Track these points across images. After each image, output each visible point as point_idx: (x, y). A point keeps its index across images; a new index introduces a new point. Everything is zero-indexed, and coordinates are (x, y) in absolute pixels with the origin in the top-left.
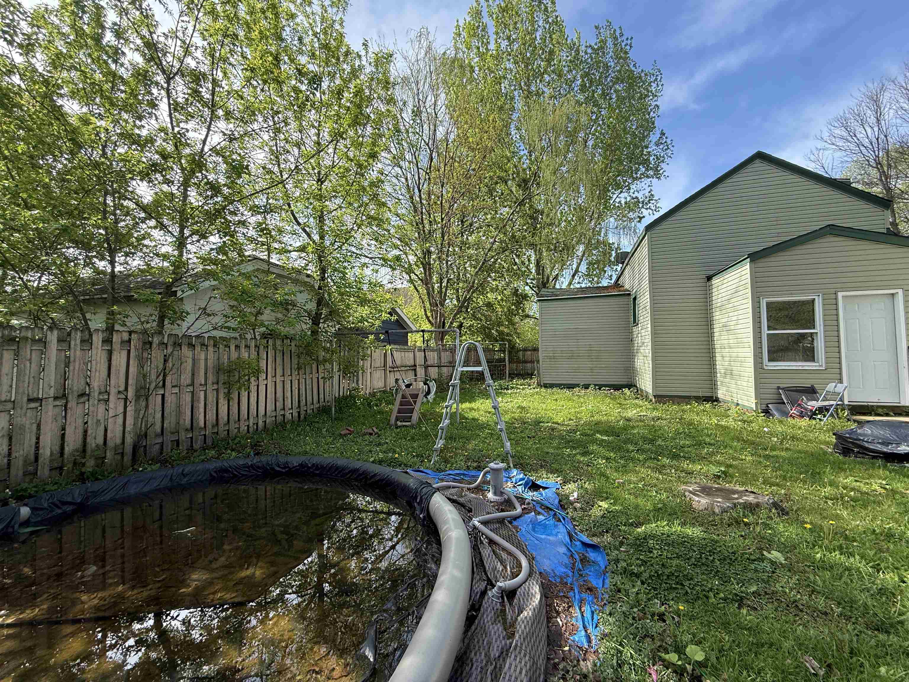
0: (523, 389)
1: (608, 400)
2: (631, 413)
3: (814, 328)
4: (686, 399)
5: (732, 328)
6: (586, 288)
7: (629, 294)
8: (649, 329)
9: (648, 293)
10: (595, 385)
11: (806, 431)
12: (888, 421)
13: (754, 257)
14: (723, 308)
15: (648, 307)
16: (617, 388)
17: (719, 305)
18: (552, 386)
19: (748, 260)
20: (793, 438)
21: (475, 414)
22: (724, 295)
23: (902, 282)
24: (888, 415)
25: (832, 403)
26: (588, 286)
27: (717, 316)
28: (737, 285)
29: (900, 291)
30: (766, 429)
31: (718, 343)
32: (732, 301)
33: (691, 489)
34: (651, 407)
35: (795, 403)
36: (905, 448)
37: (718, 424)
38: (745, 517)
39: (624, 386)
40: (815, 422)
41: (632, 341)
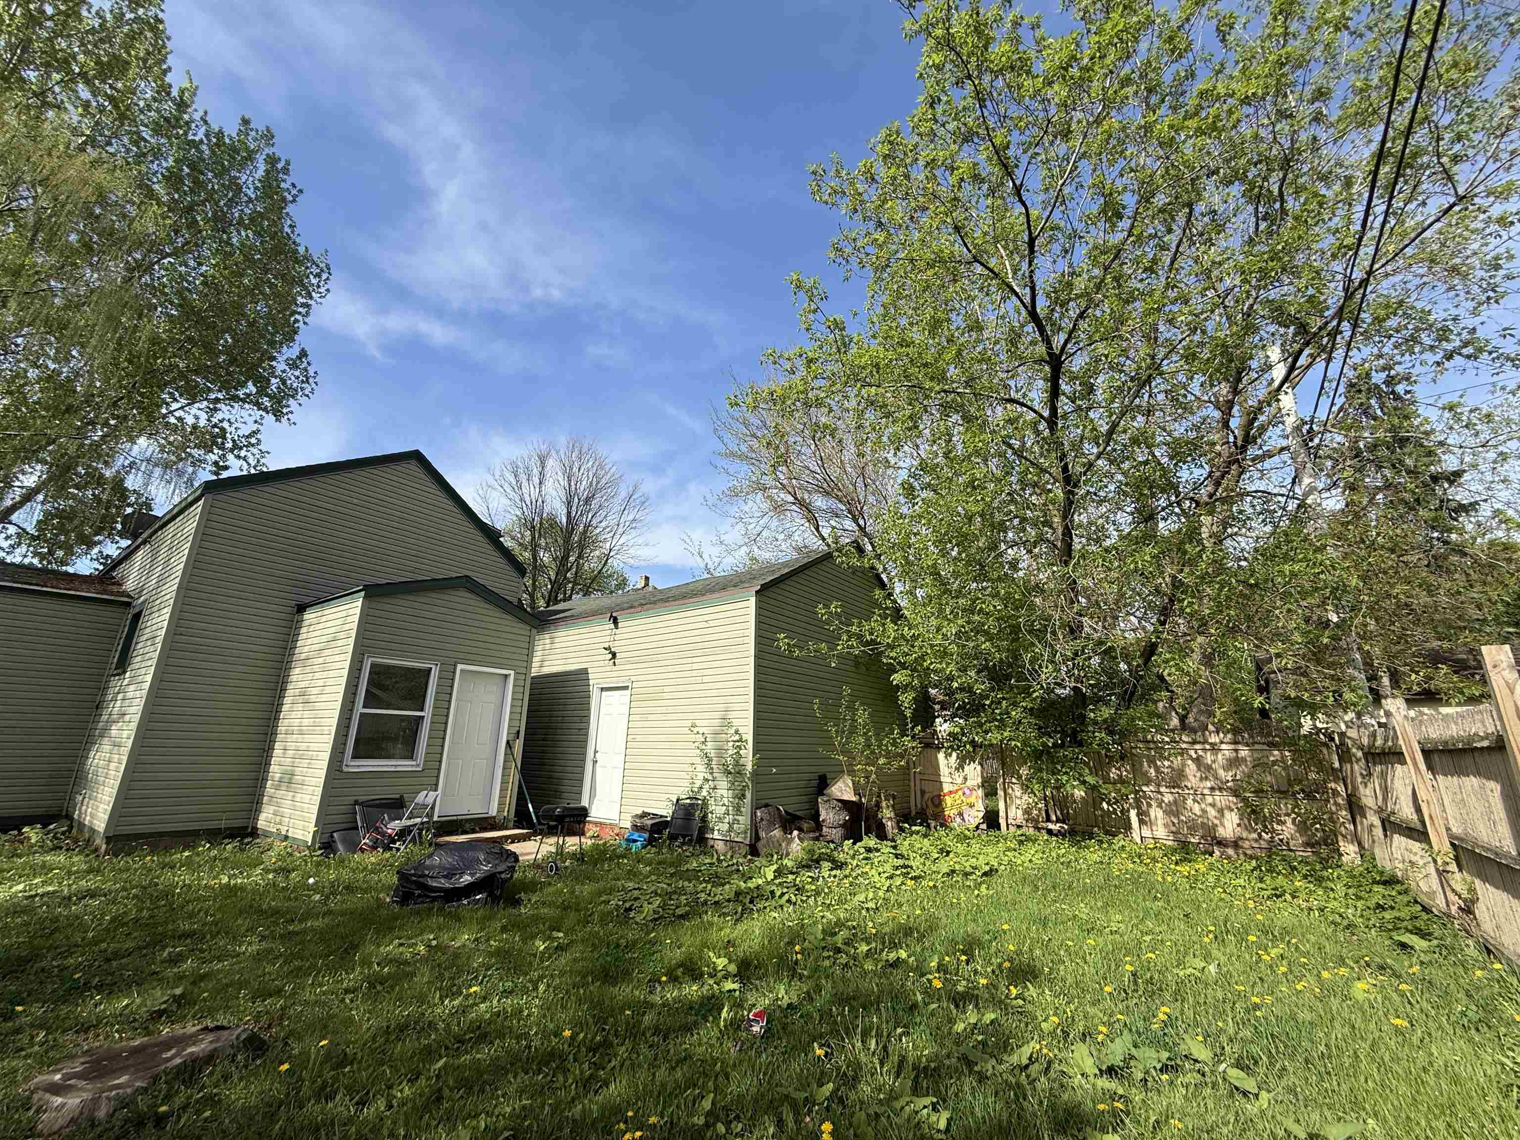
3: (422, 710)
4: (189, 838)
5: (313, 698)
6: (21, 566)
7: (128, 604)
8: (147, 686)
9: (168, 610)
11: (372, 872)
12: (471, 841)
13: (374, 592)
14: (308, 663)
15: (159, 640)
17: (303, 656)
19: (363, 593)
20: (349, 889)
22: (315, 641)
23: (516, 663)
24: (474, 831)
25: (418, 820)
26: (27, 561)
27: (296, 674)
28: (338, 629)
29: (512, 672)
30: (311, 881)
31: (282, 726)
32: (326, 652)
33: (58, 1077)
34: (84, 867)
35: (372, 826)
36: (467, 879)
37: (228, 885)
38: (168, 1098)
39: (30, 821)
40: (387, 855)
41: (99, 707)
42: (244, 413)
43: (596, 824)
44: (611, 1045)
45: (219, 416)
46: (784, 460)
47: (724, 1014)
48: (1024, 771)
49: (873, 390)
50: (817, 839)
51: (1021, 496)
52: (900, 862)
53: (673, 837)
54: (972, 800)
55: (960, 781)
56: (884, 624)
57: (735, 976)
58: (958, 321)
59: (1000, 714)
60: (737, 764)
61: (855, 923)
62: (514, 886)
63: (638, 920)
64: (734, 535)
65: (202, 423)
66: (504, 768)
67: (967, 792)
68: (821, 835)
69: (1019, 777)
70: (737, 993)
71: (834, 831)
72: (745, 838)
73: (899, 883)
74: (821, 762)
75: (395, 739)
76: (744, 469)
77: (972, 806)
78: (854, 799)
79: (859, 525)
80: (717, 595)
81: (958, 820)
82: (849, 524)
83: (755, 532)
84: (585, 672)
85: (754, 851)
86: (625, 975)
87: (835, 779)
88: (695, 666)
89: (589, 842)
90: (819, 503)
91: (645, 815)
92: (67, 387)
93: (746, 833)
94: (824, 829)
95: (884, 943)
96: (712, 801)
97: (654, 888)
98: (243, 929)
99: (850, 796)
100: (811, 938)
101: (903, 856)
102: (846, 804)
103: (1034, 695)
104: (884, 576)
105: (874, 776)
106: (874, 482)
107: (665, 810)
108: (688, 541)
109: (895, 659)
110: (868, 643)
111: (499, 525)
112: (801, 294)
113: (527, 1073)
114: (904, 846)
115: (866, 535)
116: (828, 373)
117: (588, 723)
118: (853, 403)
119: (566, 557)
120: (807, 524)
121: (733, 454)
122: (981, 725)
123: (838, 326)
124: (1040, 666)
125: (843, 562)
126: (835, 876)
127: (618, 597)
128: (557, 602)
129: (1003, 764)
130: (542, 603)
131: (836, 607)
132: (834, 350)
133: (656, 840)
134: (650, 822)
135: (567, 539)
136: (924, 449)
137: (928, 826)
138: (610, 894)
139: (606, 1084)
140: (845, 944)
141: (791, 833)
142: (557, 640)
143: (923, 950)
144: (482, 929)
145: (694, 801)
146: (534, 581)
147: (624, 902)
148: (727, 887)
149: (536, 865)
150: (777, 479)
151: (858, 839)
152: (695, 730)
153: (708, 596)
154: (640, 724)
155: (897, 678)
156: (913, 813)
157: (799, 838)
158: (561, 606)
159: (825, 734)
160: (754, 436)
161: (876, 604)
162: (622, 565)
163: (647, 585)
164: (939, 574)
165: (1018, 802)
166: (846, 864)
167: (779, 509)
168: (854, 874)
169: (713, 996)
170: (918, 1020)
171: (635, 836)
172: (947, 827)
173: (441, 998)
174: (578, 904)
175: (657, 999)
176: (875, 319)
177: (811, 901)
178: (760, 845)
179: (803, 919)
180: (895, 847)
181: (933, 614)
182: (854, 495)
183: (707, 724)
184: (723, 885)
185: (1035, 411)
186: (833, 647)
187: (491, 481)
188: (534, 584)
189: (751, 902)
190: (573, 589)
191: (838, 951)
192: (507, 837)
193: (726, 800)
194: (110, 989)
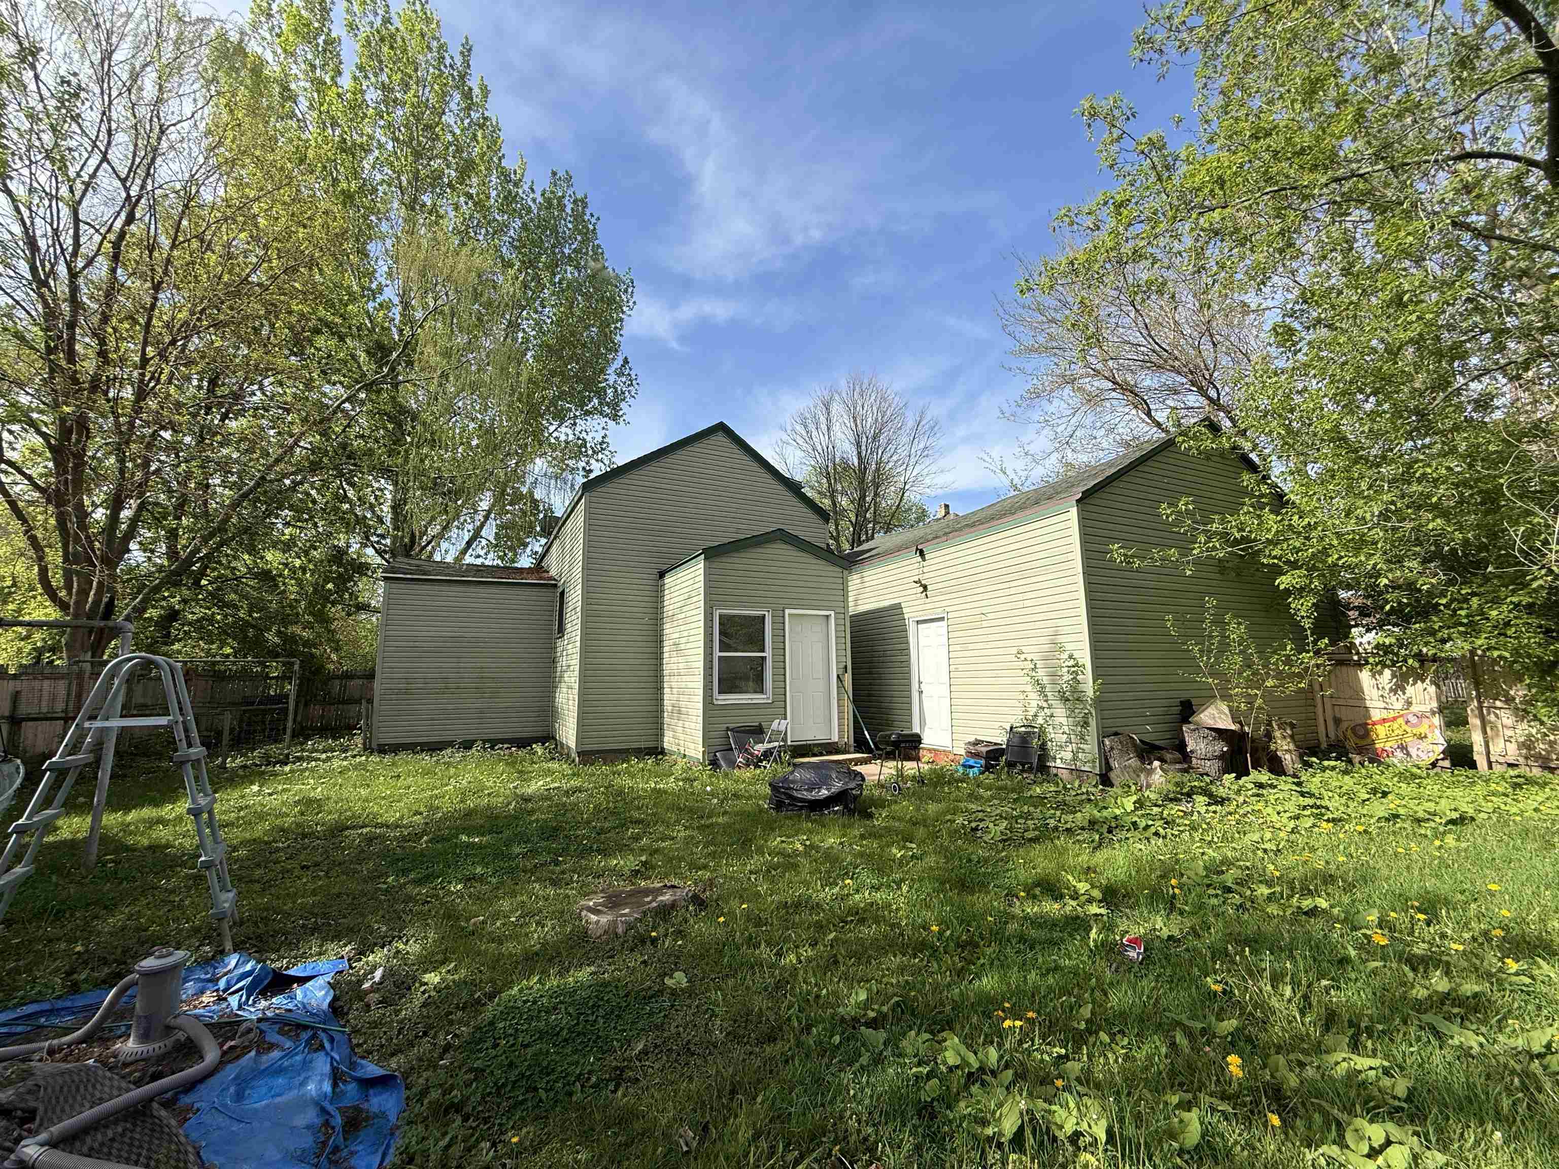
0: (329, 759)
1: (501, 767)
2: (535, 786)
3: (763, 651)
4: (623, 754)
5: (682, 647)
6: (493, 566)
7: (555, 586)
8: (578, 644)
9: (580, 586)
10: (484, 741)
11: (750, 784)
12: (822, 762)
13: (711, 554)
14: (675, 618)
15: (579, 609)
16: (523, 743)
17: (670, 613)
18: (396, 749)
19: (703, 556)
20: (736, 796)
21: (162, 834)
22: (676, 600)
23: (834, 604)
24: (821, 754)
25: (776, 744)
26: (495, 563)
27: (668, 629)
28: (690, 588)
29: (832, 613)
30: (708, 788)
31: (667, 668)
32: (685, 609)
33: (591, 904)
34: (570, 772)
35: (743, 748)
36: (824, 793)
37: (655, 789)
38: (654, 928)
39: (536, 740)
40: (758, 771)
41: (554, 662)
42: (595, 423)
43: (929, 750)
44: (977, 946)
45: (578, 428)
46: (1096, 340)
47: (1093, 934)
48: (1519, 692)
49: (1216, 215)
50: (1186, 771)
51: (1494, 298)
52: (1309, 801)
53: (1010, 765)
54: (1423, 729)
55: (1398, 705)
56: (1259, 516)
57: (1100, 901)
58: (1351, 67)
59: (1467, 616)
60: (1074, 690)
61: (1248, 864)
62: (864, 801)
63: (985, 838)
64: (1041, 442)
65: (571, 437)
66: (839, 700)
67: (1414, 720)
68: (1190, 767)
69: (1509, 700)
70: (1105, 918)
71: (1208, 763)
72: (1094, 767)
73: (1309, 824)
74: (1183, 686)
75: (747, 679)
76: (1045, 363)
77: (1422, 737)
78: (1233, 727)
79: (1209, 398)
80: (1028, 512)
81: (1399, 754)
82: (1193, 399)
83: (1066, 434)
84: (898, 607)
85: (1105, 780)
86: (983, 887)
87: (1203, 705)
88: (1013, 591)
89: (927, 767)
90: (1147, 383)
91: (977, 743)
92: (490, 431)
93: (1094, 762)
94: (1194, 761)
95: (1292, 889)
96: (1050, 729)
97: (998, 812)
98: (672, 821)
99: (1226, 723)
100: (1191, 874)
101: (1312, 795)
102: (1221, 733)
103: (1535, 585)
104: (1253, 456)
105: (1259, 701)
106: (1227, 338)
107: (1001, 739)
108: (987, 459)
109: (1280, 559)
110: (1236, 542)
111: (798, 478)
112: (1098, 123)
113: (904, 955)
114: (1314, 781)
115: (1221, 408)
116: (1147, 213)
117: (908, 655)
118: (1188, 242)
119: (863, 497)
120: (1134, 412)
121: (1031, 350)
122: (1433, 633)
123: (1157, 145)
124: (1546, 543)
125: (1190, 448)
126: (1215, 812)
127: (919, 531)
128: (860, 543)
129: (1477, 684)
130: (846, 546)
131: (1186, 504)
132: (1153, 178)
133: (993, 766)
134: (984, 749)
135: (862, 481)
136: (1305, 273)
137: (1350, 761)
138: (954, 814)
139: (978, 976)
140: (1237, 884)
141: (1150, 763)
142: (866, 579)
143: (1353, 901)
144: (844, 836)
145: (1029, 729)
146: (837, 526)
147: (970, 822)
148: (1079, 815)
149: (880, 785)
150: (1087, 366)
151: (1242, 772)
152: (1022, 657)
153: (1020, 514)
154: (961, 654)
155: (1284, 582)
156: (1324, 746)
157: (1161, 769)
158: (865, 546)
159: (1185, 655)
160: (1053, 321)
161: (1246, 492)
162: (919, 497)
163: (947, 513)
164: (1344, 439)
165: (1509, 733)
166: (1229, 799)
167: (1093, 400)
168: (1241, 812)
169: (1078, 917)
170: (1353, 976)
171: (971, 762)
172: (1380, 763)
173: (822, 886)
174: (925, 820)
175: (1017, 911)
176: (1211, 116)
177: (1186, 836)
178: (1112, 775)
179: (1176, 854)
180: (1299, 784)
181: (1339, 493)
182: (1199, 360)
183: (1034, 650)
184: (1076, 812)
185: (1517, 159)
186: (1185, 551)
187: (785, 437)
188: (837, 528)
189: (1110, 832)
190: (874, 529)
191: (1229, 890)
192: (851, 760)
193: (1066, 729)
194: (605, 853)
